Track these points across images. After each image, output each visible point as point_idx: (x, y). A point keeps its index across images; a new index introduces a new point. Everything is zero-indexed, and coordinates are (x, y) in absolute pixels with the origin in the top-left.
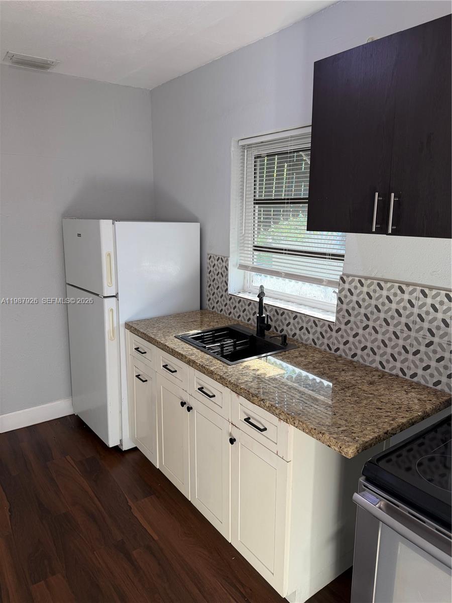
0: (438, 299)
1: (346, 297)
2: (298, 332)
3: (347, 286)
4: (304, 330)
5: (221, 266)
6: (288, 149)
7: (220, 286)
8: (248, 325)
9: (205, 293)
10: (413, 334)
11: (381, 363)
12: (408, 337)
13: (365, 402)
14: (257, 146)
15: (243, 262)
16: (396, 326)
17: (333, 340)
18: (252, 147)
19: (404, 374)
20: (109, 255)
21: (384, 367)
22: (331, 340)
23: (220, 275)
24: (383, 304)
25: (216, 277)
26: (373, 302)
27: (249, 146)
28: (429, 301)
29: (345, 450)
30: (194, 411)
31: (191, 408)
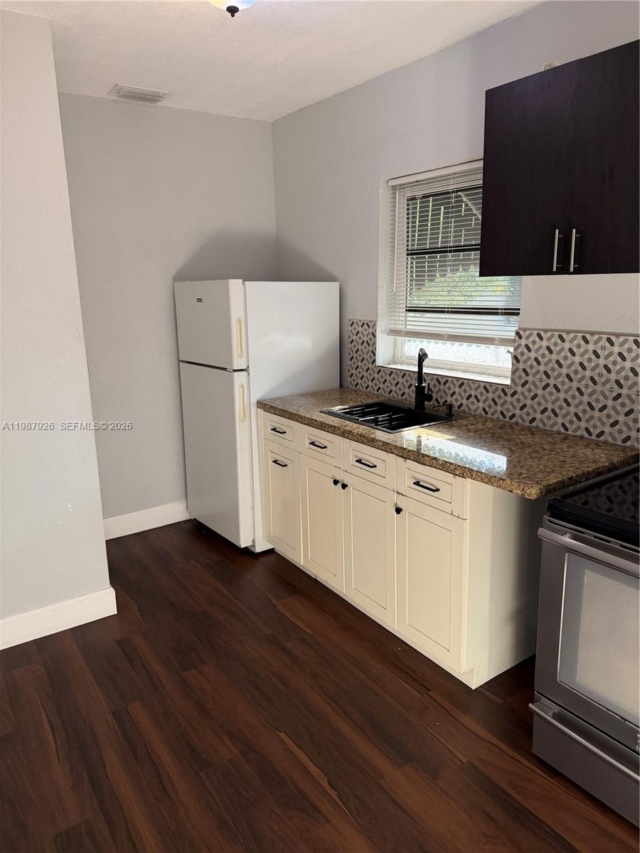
0: (626, 346)
1: (522, 354)
2: (465, 402)
3: (523, 342)
4: (472, 399)
5: (367, 332)
6: (451, 188)
7: (365, 358)
8: (402, 400)
9: (346, 368)
10: (599, 388)
11: (563, 425)
12: (594, 392)
13: (547, 457)
14: (412, 186)
15: (392, 327)
16: (580, 381)
17: (508, 406)
18: (405, 188)
19: (590, 434)
20: (239, 321)
21: (566, 429)
22: (506, 406)
23: (365, 344)
24: (566, 358)
25: (360, 347)
26: (554, 357)
27: (402, 186)
28: (616, 349)
29: (528, 492)
30: (350, 488)
31: (347, 486)
